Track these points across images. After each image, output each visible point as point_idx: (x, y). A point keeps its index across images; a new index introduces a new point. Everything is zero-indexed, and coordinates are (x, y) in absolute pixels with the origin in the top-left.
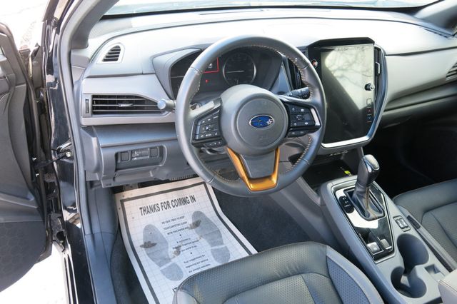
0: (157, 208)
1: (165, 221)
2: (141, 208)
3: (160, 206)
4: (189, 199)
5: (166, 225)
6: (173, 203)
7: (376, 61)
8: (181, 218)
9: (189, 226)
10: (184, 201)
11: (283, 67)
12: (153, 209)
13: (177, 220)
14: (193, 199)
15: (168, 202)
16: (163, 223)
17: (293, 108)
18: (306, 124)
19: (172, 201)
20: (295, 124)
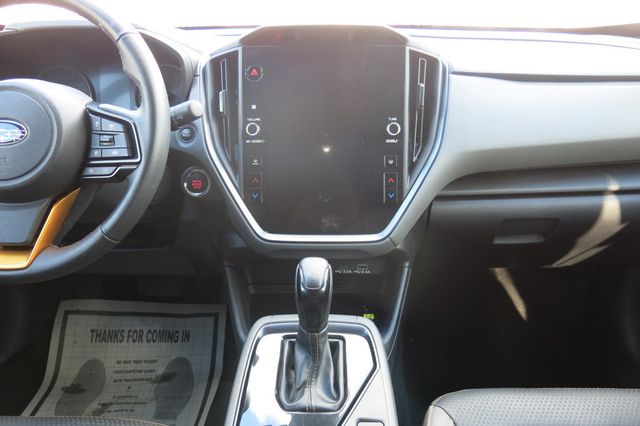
0: (119, 337)
1: (122, 359)
2: (93, 331)
3: (126, 335)
4: (180, 335)
5: (121, 367)
6: (150, 335)
7: (422, 82)
8: (151, 362)
9: (154, 377)
10: (170, 336)
11: (199, 80)
12: (112, 336)
13: (143, 364)
14: (187, 336)
15: (141, 331)
16: (119, 362)
17: (97, 122)
18: (115, 153)
19: (149, 331)
20: (96, 153)
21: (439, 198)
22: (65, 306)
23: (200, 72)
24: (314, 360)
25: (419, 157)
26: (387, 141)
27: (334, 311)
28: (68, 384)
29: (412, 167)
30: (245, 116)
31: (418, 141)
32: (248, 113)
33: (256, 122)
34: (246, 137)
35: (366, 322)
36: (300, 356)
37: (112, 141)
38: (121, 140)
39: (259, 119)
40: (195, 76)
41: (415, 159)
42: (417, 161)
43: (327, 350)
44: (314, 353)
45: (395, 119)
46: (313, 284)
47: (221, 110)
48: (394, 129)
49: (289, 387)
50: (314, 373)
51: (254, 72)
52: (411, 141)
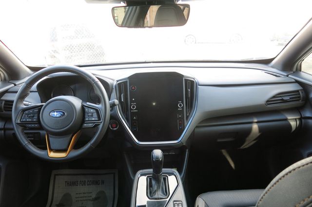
0: (76, 184)
1: (78, 192)
2: (66, 182)
3: (79, 183)
4: (100, 182)
5: (78, 196)
6: (88, 183)
7: (189, 89)
8: (89, 193)
9: (91, 199)
10: (96, 183)
11: (114, 90)
12: (74, 184)
13: (87, 194)
14: (103, 182)
15: (85, 181)
16: (77, 194)
17: (87, 109)
18: (93, 119)
19: (88, 181)
20: (87, 119)
21: (197, 127)
22: (54, 172)
23: (114, 87)
24: (158, 183)
25: (189, 114)
27: (164, 168)
28: (58, 203)
29: (187, 117)
30: (131, 102)
32: (132, 101)
33: (135, 104)
34: (131, 109)
35: (175, 170)
36: (153, 182)
37: (92, 116)
38: (95, 115)
40: (113, 89)
43: (162, 180)
44: (158, 181)
45: (181, 102)
46: (157, 158)
47: (122, 101)
48: (180, 105)
49: (150, 193)
50: (158, 187)
51: (133, 88)
52: (186, 109)
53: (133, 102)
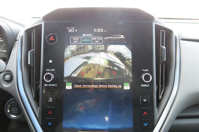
7: (163, 45)
11: (18, 43)
23: (19, 38)
25: (162, 96)
26: (142, 85)
29: (159, 101)
30: (45, 68)
31: (162, 84)
32: (47, 65)
33: (52, 72)
34: (44, 82)
39: (53, 70)
40: (16, 40)
41: (160, 97)
42: (162, 98)
45: (147, 70)
47: (29, 63)
48: (147, 78)
51: (52, 38)
52: (158, 84)
53: (50, 66)
